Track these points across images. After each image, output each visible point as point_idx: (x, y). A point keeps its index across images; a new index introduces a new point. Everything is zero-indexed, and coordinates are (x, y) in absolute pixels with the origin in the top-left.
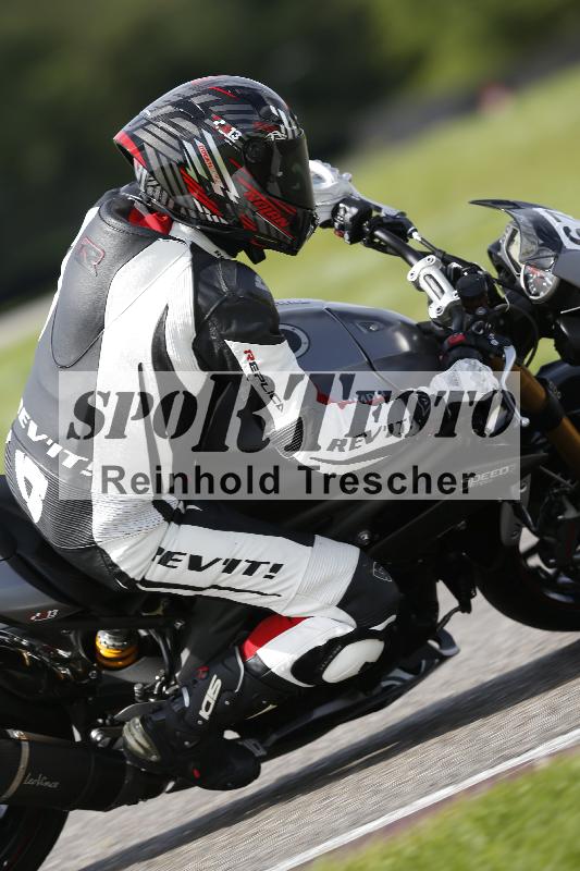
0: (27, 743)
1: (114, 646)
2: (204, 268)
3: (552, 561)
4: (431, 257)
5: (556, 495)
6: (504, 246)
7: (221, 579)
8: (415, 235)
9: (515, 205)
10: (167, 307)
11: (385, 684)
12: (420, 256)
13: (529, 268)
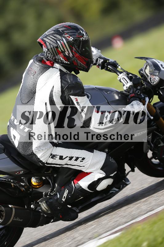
0: (14, 209)
1: (36, 182)
2: (63, 76)
3: (156, 158)
4: (124, 73)
5: (158, 139)
6: (144, 70)
7: (68, 162)
8: (119, 67)
9: (147, 59)
10: (53, 87)
11: (111, 192)
12: (121, 73)
13: (151, 76)
